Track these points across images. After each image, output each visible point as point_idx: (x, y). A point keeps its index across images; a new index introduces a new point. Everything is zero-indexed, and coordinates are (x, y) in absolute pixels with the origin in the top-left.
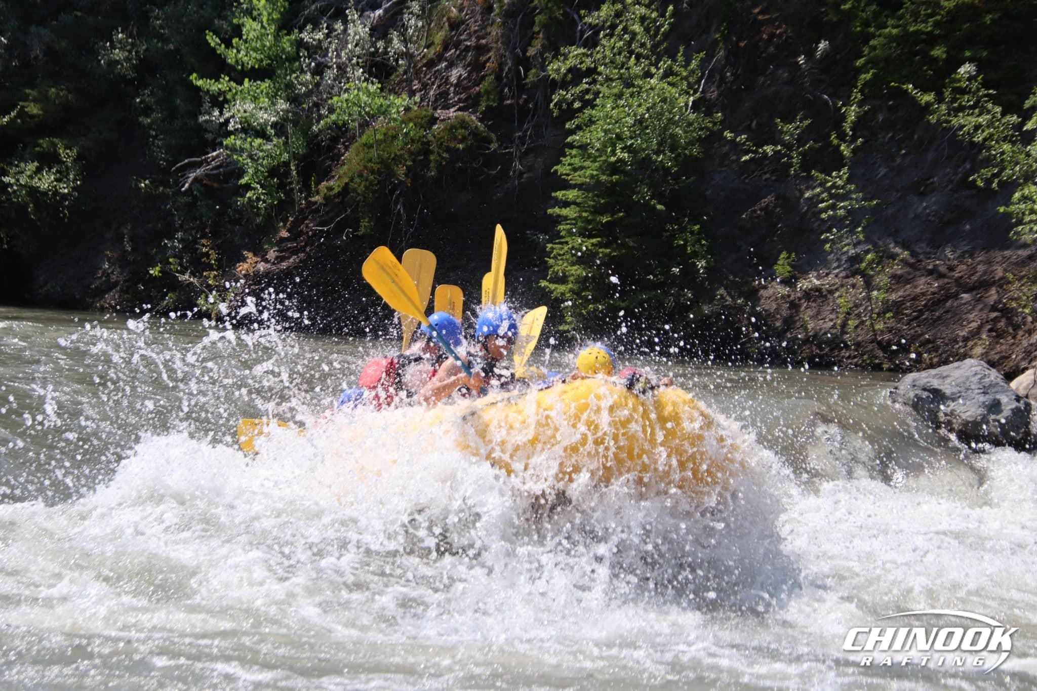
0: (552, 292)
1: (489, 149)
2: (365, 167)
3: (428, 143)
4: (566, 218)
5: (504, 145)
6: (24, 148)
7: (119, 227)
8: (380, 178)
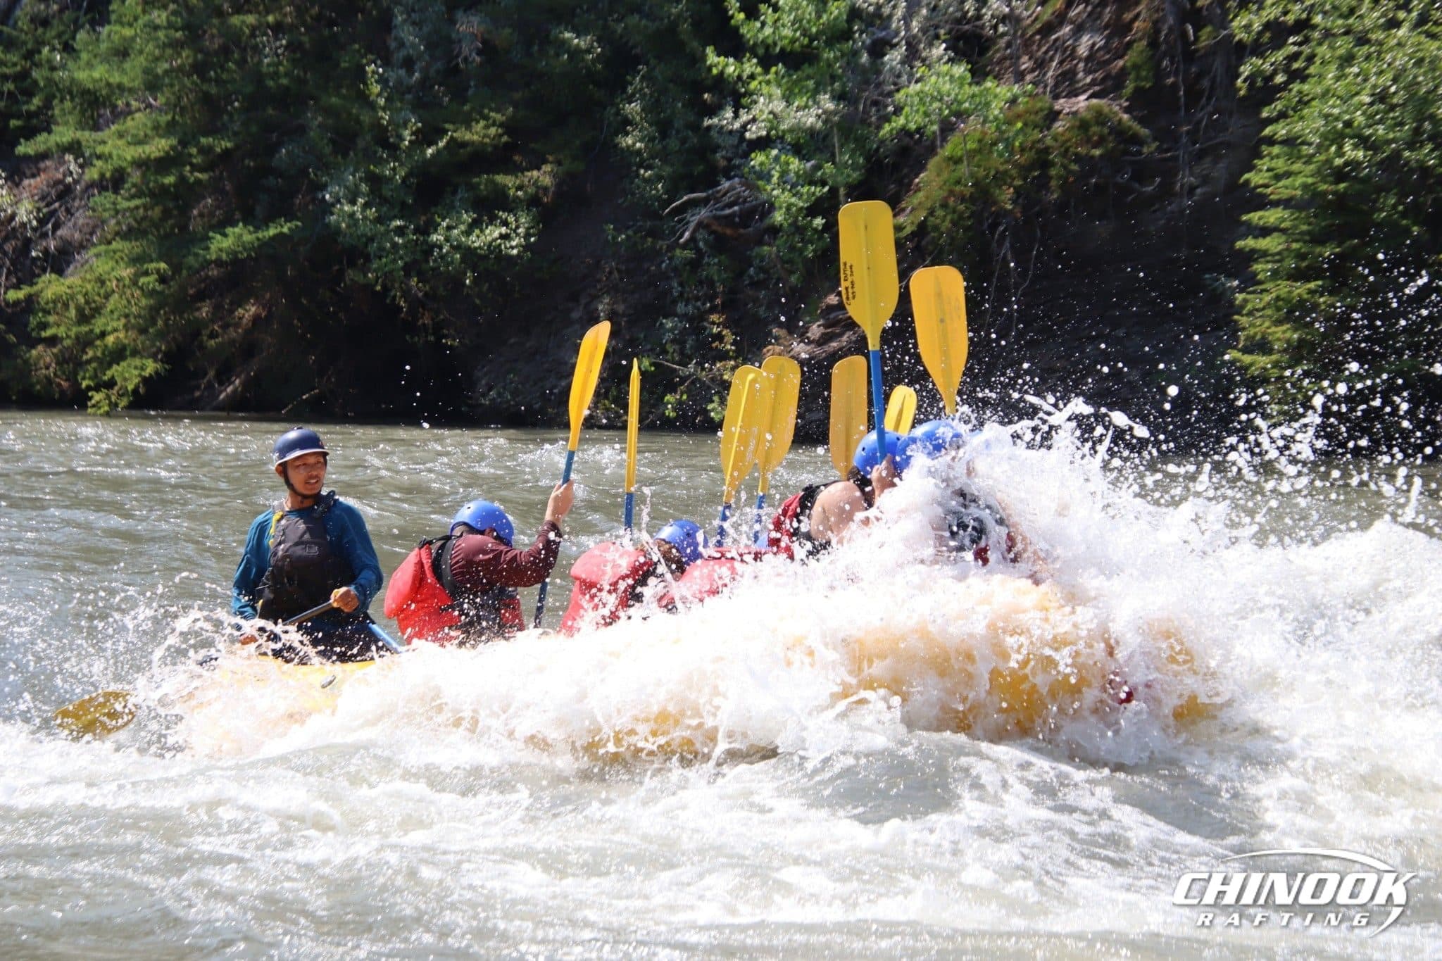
0: (1245, 368)
1: (1141, 153)
2: (951, 193)
3: (1047, 150)
4: (1264, 254)
5: (1165, 146)
6: (454, 192)
7: (591, 301)
8: (974, 208)
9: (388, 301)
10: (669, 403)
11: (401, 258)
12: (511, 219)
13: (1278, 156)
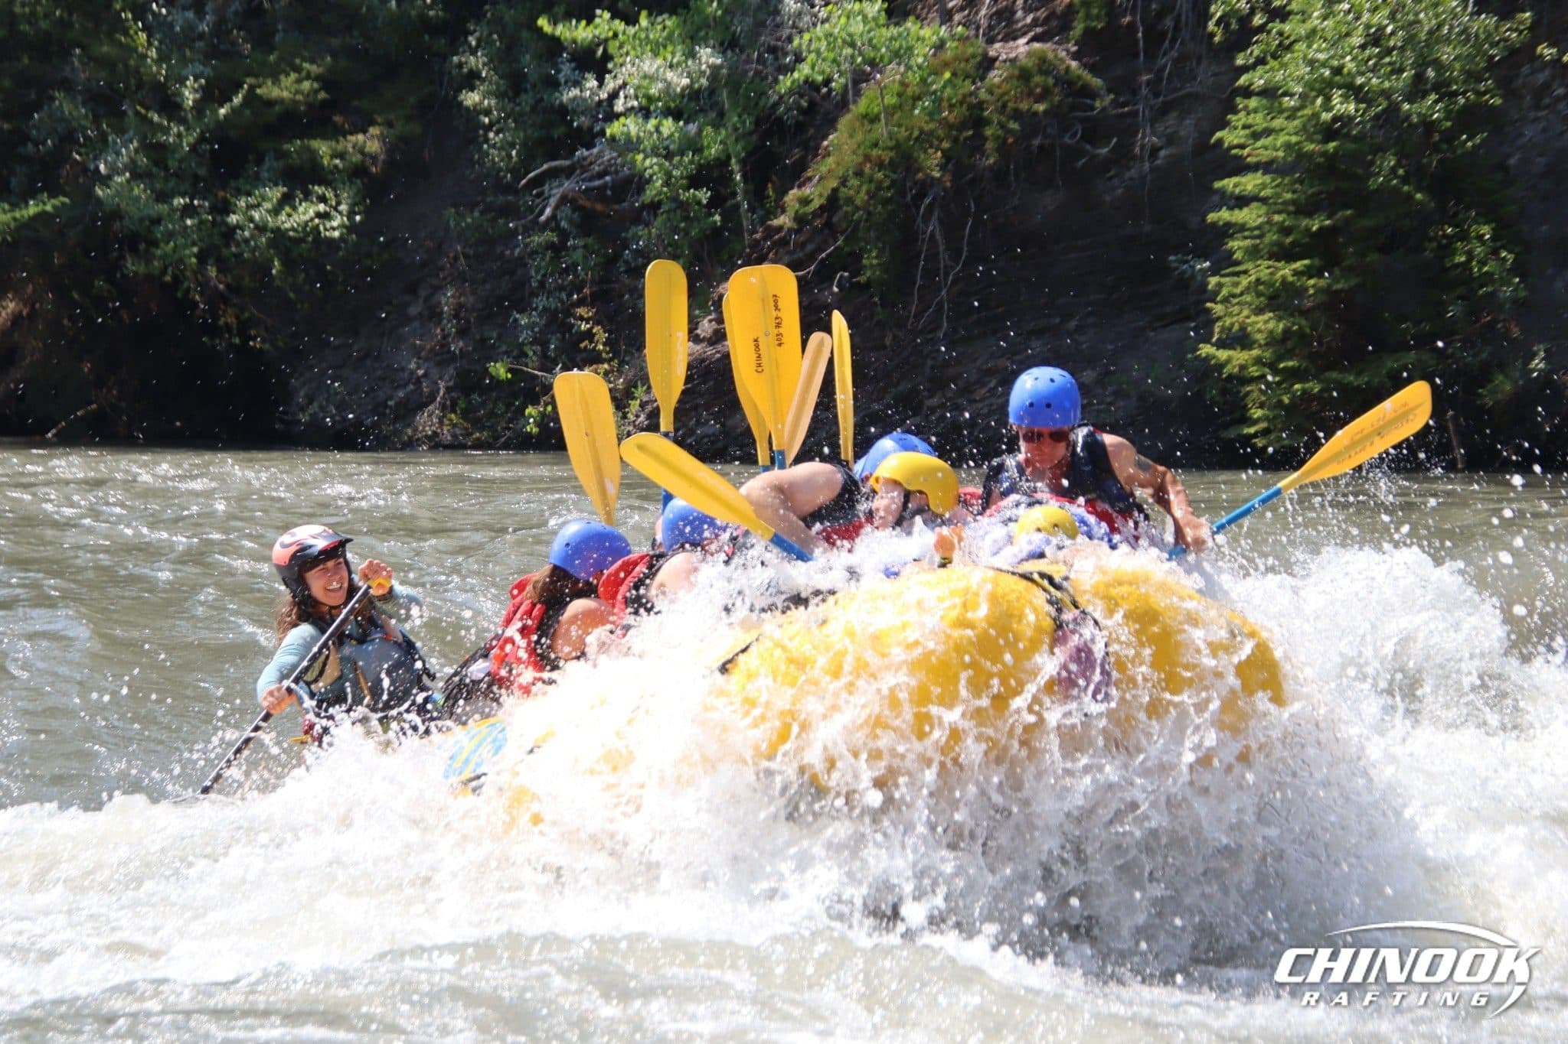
0: (1221, 366)
1: (1093, 108)
2: (867, 158)
3: (981, 105)
4: (1242, 228)
5: (1122, 99)
6: (260, 161)
7: (432, 295)
8: (895, 176)
9: (179, 295)
10: (531, 416)
11: (194, 244)
12: (330, 194)
13: (1255, 111)
